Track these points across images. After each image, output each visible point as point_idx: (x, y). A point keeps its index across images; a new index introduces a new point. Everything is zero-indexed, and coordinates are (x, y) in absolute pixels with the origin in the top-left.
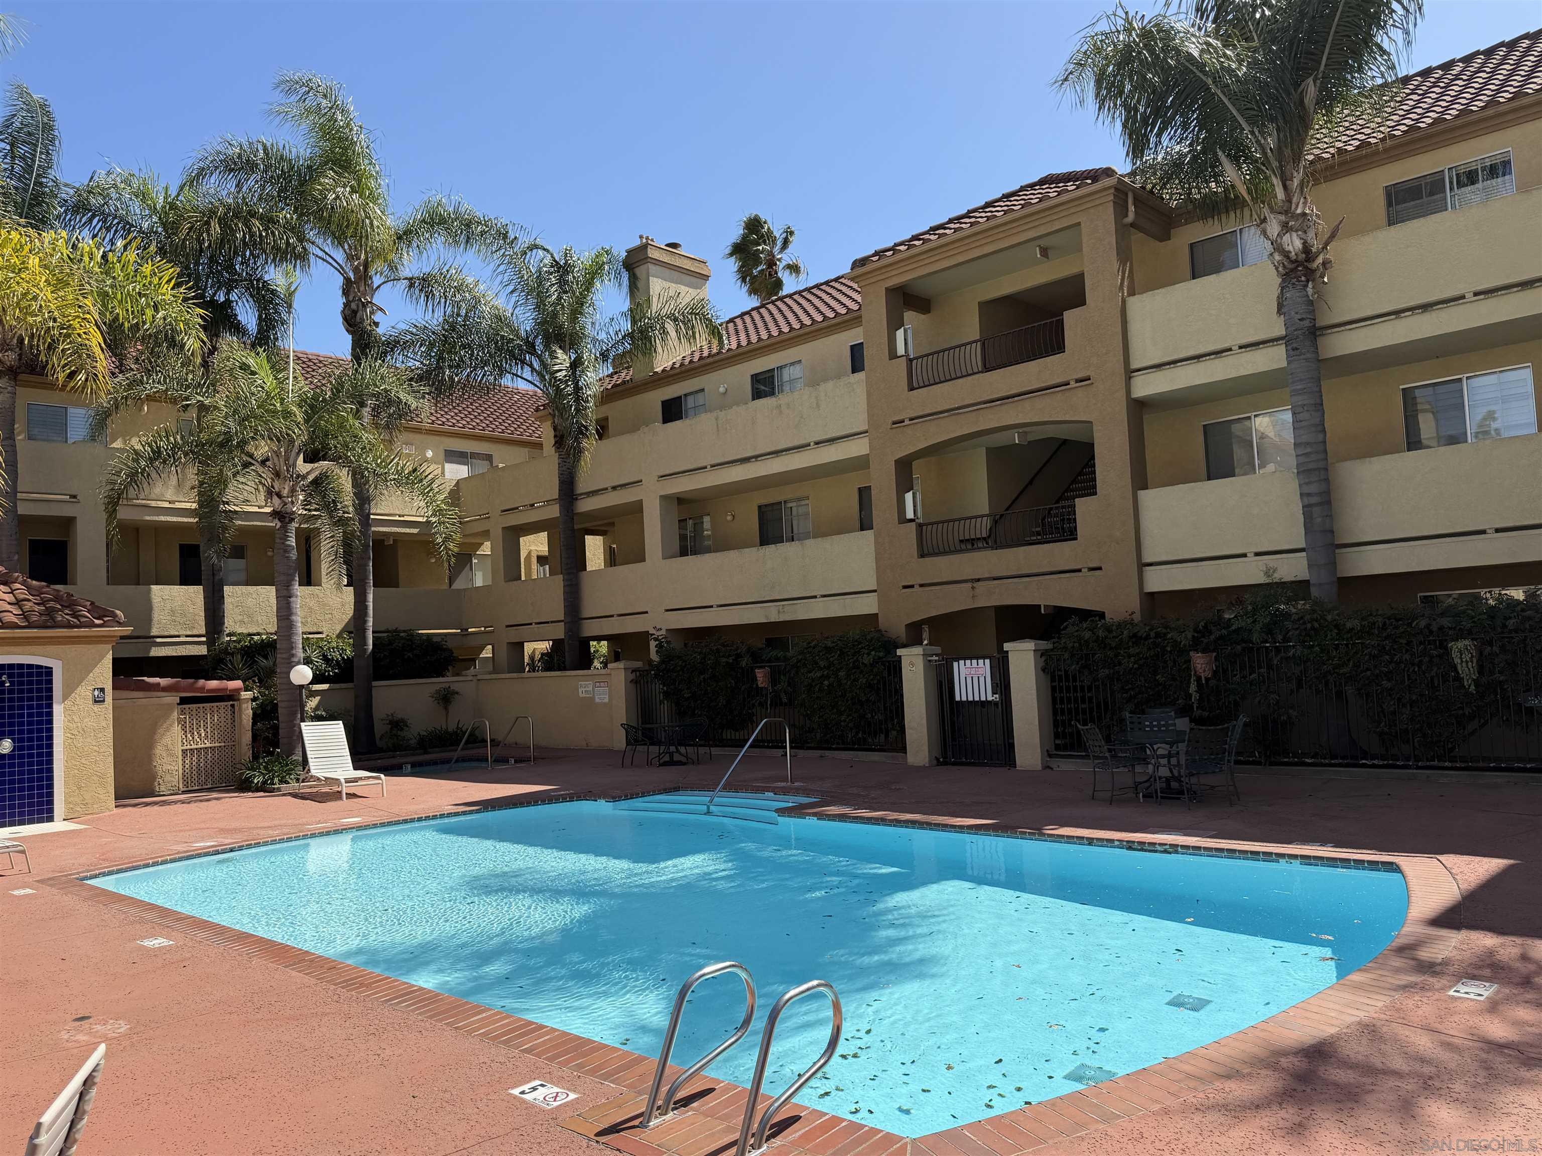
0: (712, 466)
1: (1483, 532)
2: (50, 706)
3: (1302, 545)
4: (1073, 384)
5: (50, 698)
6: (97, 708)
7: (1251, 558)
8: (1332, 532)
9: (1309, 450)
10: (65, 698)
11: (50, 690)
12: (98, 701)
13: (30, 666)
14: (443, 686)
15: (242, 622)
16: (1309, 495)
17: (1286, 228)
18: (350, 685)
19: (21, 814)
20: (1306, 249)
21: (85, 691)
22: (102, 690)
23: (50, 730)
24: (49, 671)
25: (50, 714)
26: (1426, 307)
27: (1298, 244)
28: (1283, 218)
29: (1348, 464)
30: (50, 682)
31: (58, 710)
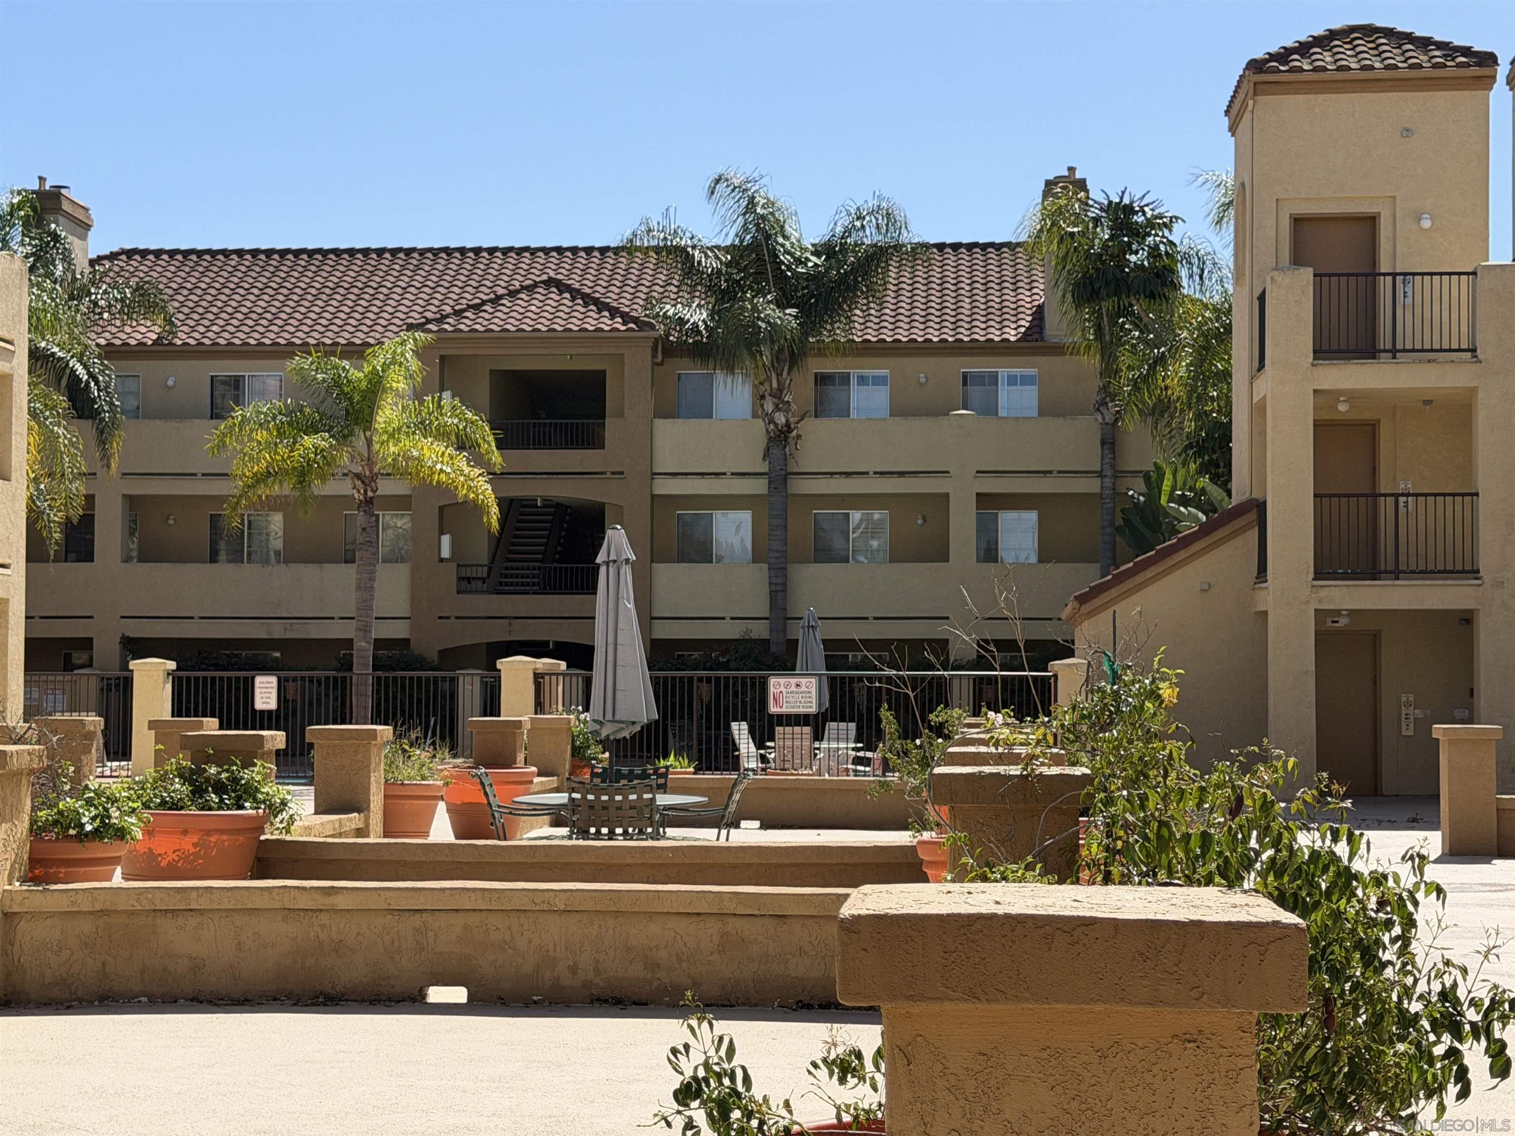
0: (204, 475)
1: (867, 618)
3: (767, 615)
4: (609, 475)
7: (728, 620)
8: (785, 609)
9: (778, 555)
16: (776, 584)
17: (777, 408)
20: (788, 424)
26: (848, 474)
27: (783, 420)
28: (775, 400)
29: (796, 565)
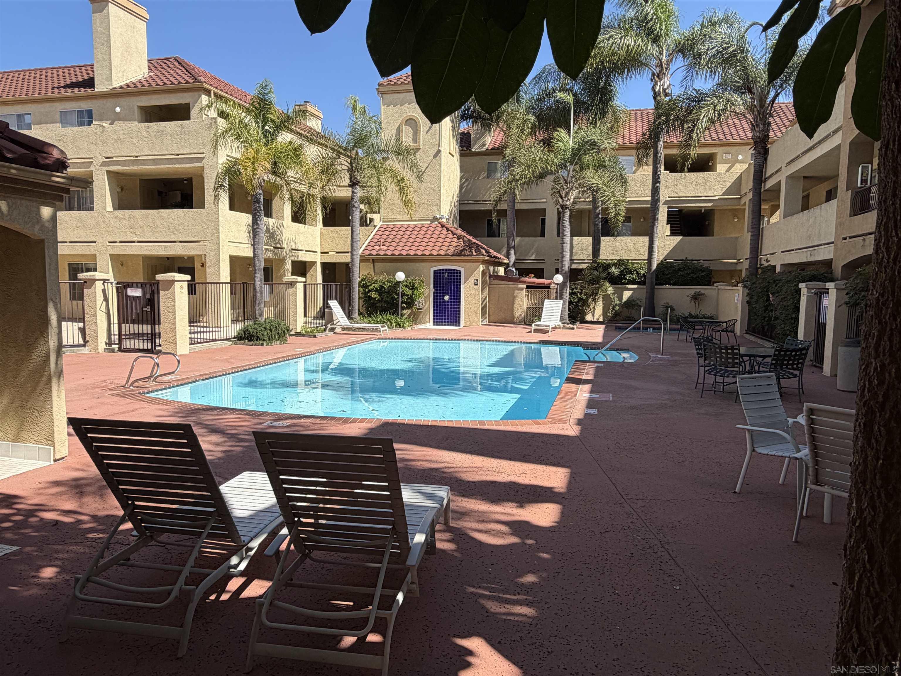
2: (460, 285)
5: (460, 282)
6: (475, 287)
10: (465, 283)
11: (460, 279)
12: (476, 284)
13: (454, 270)
14: (698, 291)
15: (613, 254)
18: (645, 287)
19: (448, 322)
21: (472, 280)
22: (477, 280)
23: (460, 294)
24: (460, 272)
25: (460, 288)
30: (460, 276)
31: (463, 287)
